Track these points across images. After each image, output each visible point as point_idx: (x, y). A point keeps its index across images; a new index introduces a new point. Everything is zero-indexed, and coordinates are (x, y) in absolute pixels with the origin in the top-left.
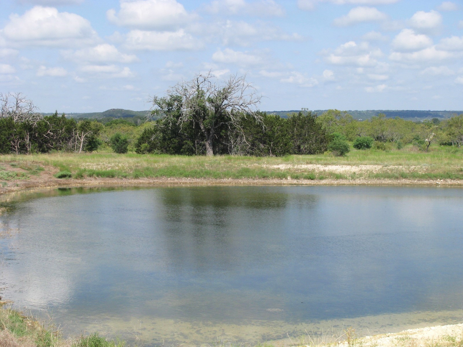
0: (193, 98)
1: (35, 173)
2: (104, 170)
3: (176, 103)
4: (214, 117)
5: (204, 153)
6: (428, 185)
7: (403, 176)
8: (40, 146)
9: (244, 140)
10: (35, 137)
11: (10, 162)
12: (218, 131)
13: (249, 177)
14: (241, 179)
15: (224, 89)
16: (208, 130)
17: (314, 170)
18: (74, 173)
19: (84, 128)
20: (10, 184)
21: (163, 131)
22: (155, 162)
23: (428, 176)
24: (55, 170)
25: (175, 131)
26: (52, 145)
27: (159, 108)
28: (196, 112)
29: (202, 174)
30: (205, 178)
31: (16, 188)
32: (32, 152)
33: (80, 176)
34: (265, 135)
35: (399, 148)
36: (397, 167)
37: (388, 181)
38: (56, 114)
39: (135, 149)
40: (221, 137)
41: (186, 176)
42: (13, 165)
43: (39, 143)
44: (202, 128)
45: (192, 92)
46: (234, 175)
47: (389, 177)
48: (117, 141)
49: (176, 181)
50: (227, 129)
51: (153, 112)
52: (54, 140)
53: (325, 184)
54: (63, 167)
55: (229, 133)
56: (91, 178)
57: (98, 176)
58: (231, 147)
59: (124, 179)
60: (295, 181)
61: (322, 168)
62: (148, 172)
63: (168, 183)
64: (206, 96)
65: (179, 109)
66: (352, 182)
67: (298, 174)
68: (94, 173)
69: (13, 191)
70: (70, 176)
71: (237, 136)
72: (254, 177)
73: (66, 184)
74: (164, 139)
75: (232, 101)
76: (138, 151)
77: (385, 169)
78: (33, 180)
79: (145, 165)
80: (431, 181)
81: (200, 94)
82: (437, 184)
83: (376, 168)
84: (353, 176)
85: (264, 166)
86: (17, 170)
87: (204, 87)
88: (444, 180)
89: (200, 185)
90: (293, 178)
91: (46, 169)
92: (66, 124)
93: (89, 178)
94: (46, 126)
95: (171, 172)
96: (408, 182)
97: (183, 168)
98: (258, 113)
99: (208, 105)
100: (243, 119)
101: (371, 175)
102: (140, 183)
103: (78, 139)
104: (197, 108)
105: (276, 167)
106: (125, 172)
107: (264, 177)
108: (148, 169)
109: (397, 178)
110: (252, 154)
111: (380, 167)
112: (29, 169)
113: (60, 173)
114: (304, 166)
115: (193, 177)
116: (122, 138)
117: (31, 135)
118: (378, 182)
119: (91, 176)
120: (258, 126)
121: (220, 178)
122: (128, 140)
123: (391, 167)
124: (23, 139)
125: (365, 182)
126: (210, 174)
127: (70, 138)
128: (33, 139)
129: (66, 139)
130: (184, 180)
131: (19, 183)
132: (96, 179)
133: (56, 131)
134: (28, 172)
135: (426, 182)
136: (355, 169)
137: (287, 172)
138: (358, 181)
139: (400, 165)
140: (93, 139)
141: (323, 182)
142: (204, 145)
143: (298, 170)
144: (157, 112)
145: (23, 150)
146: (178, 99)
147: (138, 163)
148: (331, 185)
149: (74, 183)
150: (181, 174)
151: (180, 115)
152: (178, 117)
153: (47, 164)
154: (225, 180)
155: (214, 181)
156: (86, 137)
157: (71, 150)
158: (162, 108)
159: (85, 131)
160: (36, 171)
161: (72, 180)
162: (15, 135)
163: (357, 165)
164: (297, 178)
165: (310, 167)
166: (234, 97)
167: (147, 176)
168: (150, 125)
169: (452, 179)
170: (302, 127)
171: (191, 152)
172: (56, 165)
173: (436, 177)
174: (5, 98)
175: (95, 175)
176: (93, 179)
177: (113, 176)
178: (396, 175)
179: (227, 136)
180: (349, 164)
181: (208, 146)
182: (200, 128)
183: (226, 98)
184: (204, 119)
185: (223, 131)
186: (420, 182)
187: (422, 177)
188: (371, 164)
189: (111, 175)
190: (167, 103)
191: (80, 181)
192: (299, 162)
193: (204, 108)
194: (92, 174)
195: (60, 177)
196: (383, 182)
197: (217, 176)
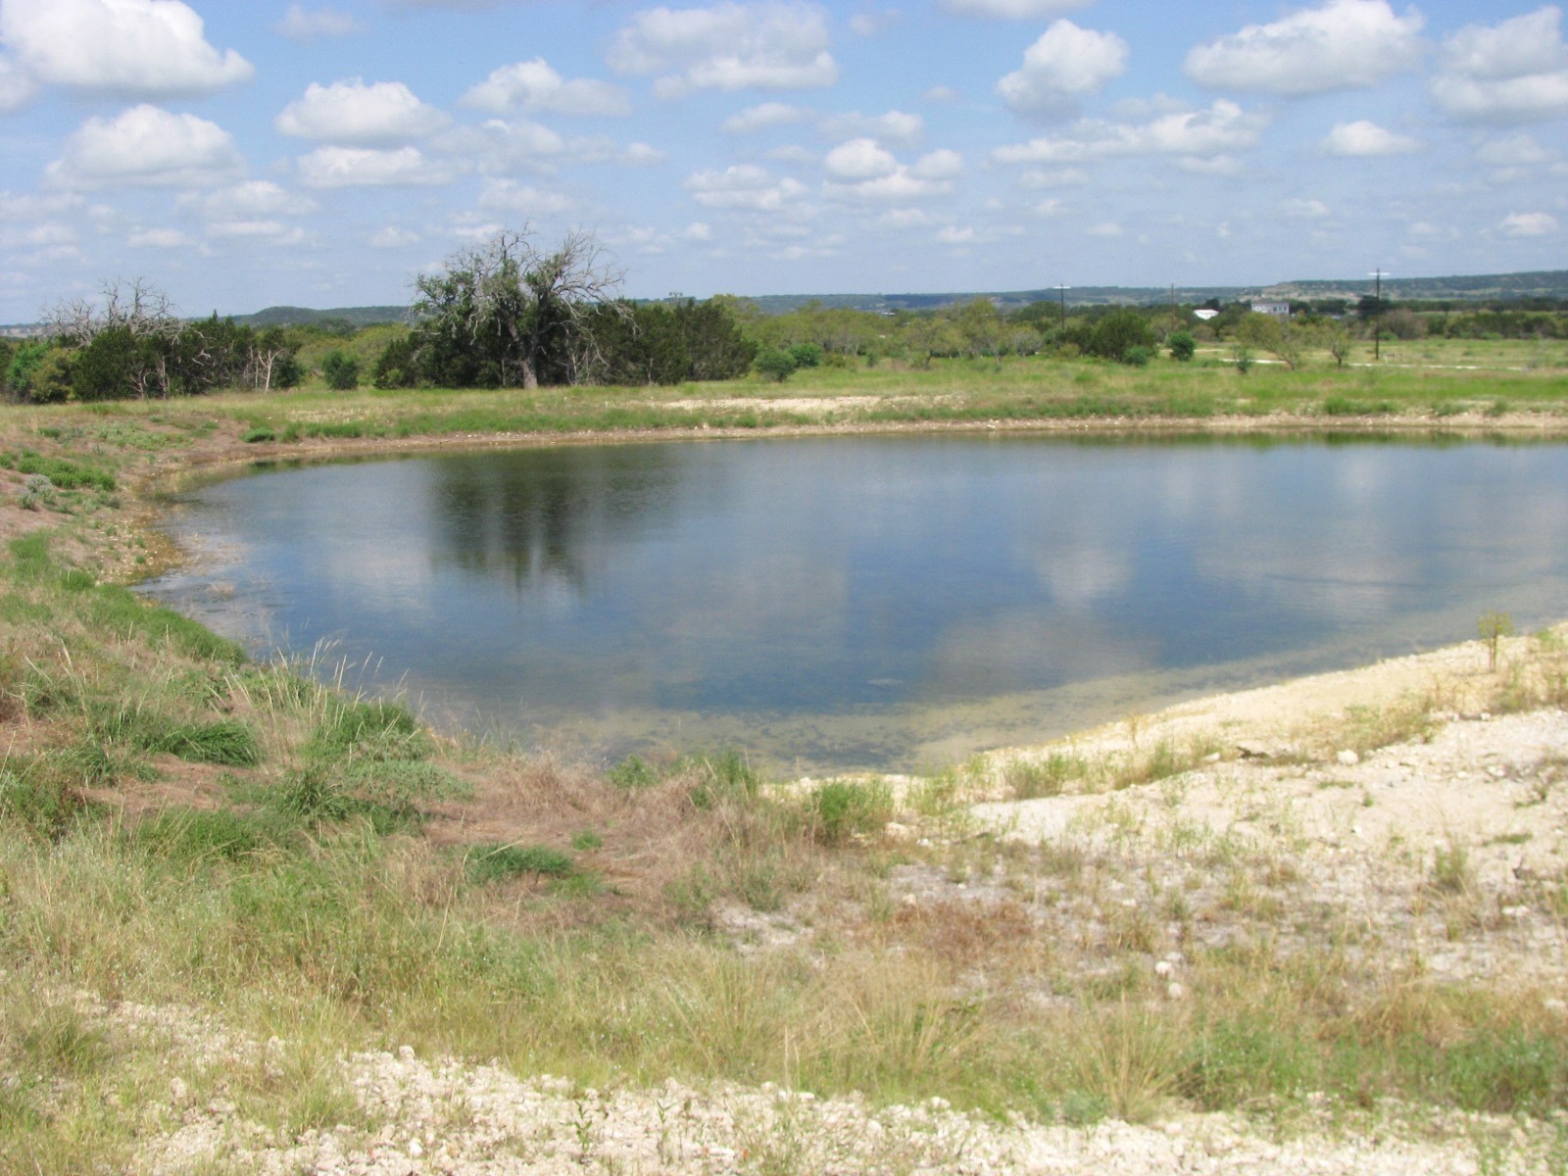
0: (495, 276)
1: (201, 434)
2: (336, 424)
3: (461, 288)
4: (537, 313)
5: (519, 384)
6: (971, 430)
7: (924, 415)
8: (187, 382)
9: (598, 355)
10: (176, 364)
11: (149, 414)
12: (545, 341)
13: (626, 426)
14: (612, 430)
15: (556, 257)
16: (526, 338)
17: (750, 409)
18: (280, 431)
19: (273, 341)
20: (160, 458)
21: (438, 344)
22: (437, 403)
23: (969, 414)
24: (240, 427)
25: (461, 344)
26: (210, 378)
27: (428, 298)
28: (502, 304)
29: (533, 424)
30: (540, 432)
31: (174, 466)
32: (172, 393)
33: (293, 437)
34: (638, 344)
35: (871, 364)
36: (908, 398)
37: (899, 427)
38: (215, 316)
39: (374, 381)
40: (550, 350)
41: (503, 429)
42: (156, 421)
43: (184, 375)
44: (514, 334)
45: (493, 267)
46: (598, 424)
47: (898, 418)
48: (337, 366)
49: (484, 439)
50: (562, 335)
51: (418, 307)
52: (212, 369)
53: (777, 436)
54: (255, 419)
55: (567, 342)
56: (315, 440)
57: (327, 435)
58: (571, 370)
59: (380, 440)
60: (718, 432)
61: (766, 405)
62: (424, 425)
63: (469, 444)
64: (522, 271)
65: (468, 300)
66: (828, 429)
67: (724, 418)
68: (318, 431)
69: (172, 471)
70: (272, 438)
71: (582, 348)
72: (637, 427)
73: (266, 454)
74: (437, 358)
75: (569, 280)
76: (381, 385)
77: (887, 402)
78: (202, 449)
79: (417, 410)
80: (978, 424)
81: (510, 268)
82: (990, 430)
83: (870, 402)
84: (830, 418)
85: (652, 405)
86: (167, 430)
87: (515, 253)
88: (1002, 421)
89: (535, 445)
90: (713, 425)
91: (223, 426)
92: (234, 335)
93: (310, 440)
94: (196, 340)
95: (472, 422)
96: (934, 426)
97: (494, 412)
98: (621, 301)
99: (525, 289)
100: (592, 313)
101: (862, 416)
102: (415, 447)
103: (260, 366)
104: (505, 295)
105: (674, 405)
106: (380, 426)
107: (657, 426)
108: (425, 418)
109: (913, 420)
110: (613, 382)
111: (876, 399)
112: (190, 427)
113: (253, 433)
114: (729, 403)
115: (515, 430)
116: (346, 359)
117: (167, 361)
118: (879, 428)
119: (312, 435)
120: (623, 327)
121: (570, 430)
122: (358, 364)
123: (897, 399)
124: (153, 368)
125: (853, 429)
126: (550, 424)
127: (244, 364)
128: (173, 369)
129: (238, 366)
130: (499, 437)
131: (176, 455)
132: (323, 441)
133: (217, 349)
134: (189, 432)
135: (968, 426)
136: (828, 405)
137: (701, 415)
138: (839, 429)
139: (913, 394)
140: (289, 363)
141: (773, 431)
142: (519, 368)
143: (718, 409)
144: (424, 306)
145: (155, 389)
146: (465, 279)
147: (401, 406)
148: (790, 438)
149: (284, 451)
150: (492, 425)
151: (471, 311)
152: (466, 315)
153: (222, 415)
154: (581, 434)
155: (559, 437)
156: (276, 359)
157: (249, 387)
158: (434, 297)
159: (274, 349)
160: (202, 429)
161: (277, 446)
162: (137, 361)
163: (832, 397)
164: (721, 425)
165: (742, 403)
166: (575, 271)
167: (425, 432)
168: (402, 333)
169: (1014, 418)
170: (696, 329)
171: (493, 383)
172: (240, 418)
173: (985, 416)
174: (112, 289)
175: (321, 434)
176: (317, 441)
177: (357, 435)
178: (912, 413)
179: (564, 350)
180: (816, 396)
181: (526, 370)
182: (510, 335)
183: (559, 274)
184: (518, 318)
185: (556, 339)
186: (958, 426)
187: (959, 416)
188: (857, 395)
189: (354, 433)
190: (444, 288)
191: (292, 446)
192: (714, 395)
193: (516, 295)
194: (314, 434)
195: (253, 440)
196: (889, 428)
197: (563, 428)
